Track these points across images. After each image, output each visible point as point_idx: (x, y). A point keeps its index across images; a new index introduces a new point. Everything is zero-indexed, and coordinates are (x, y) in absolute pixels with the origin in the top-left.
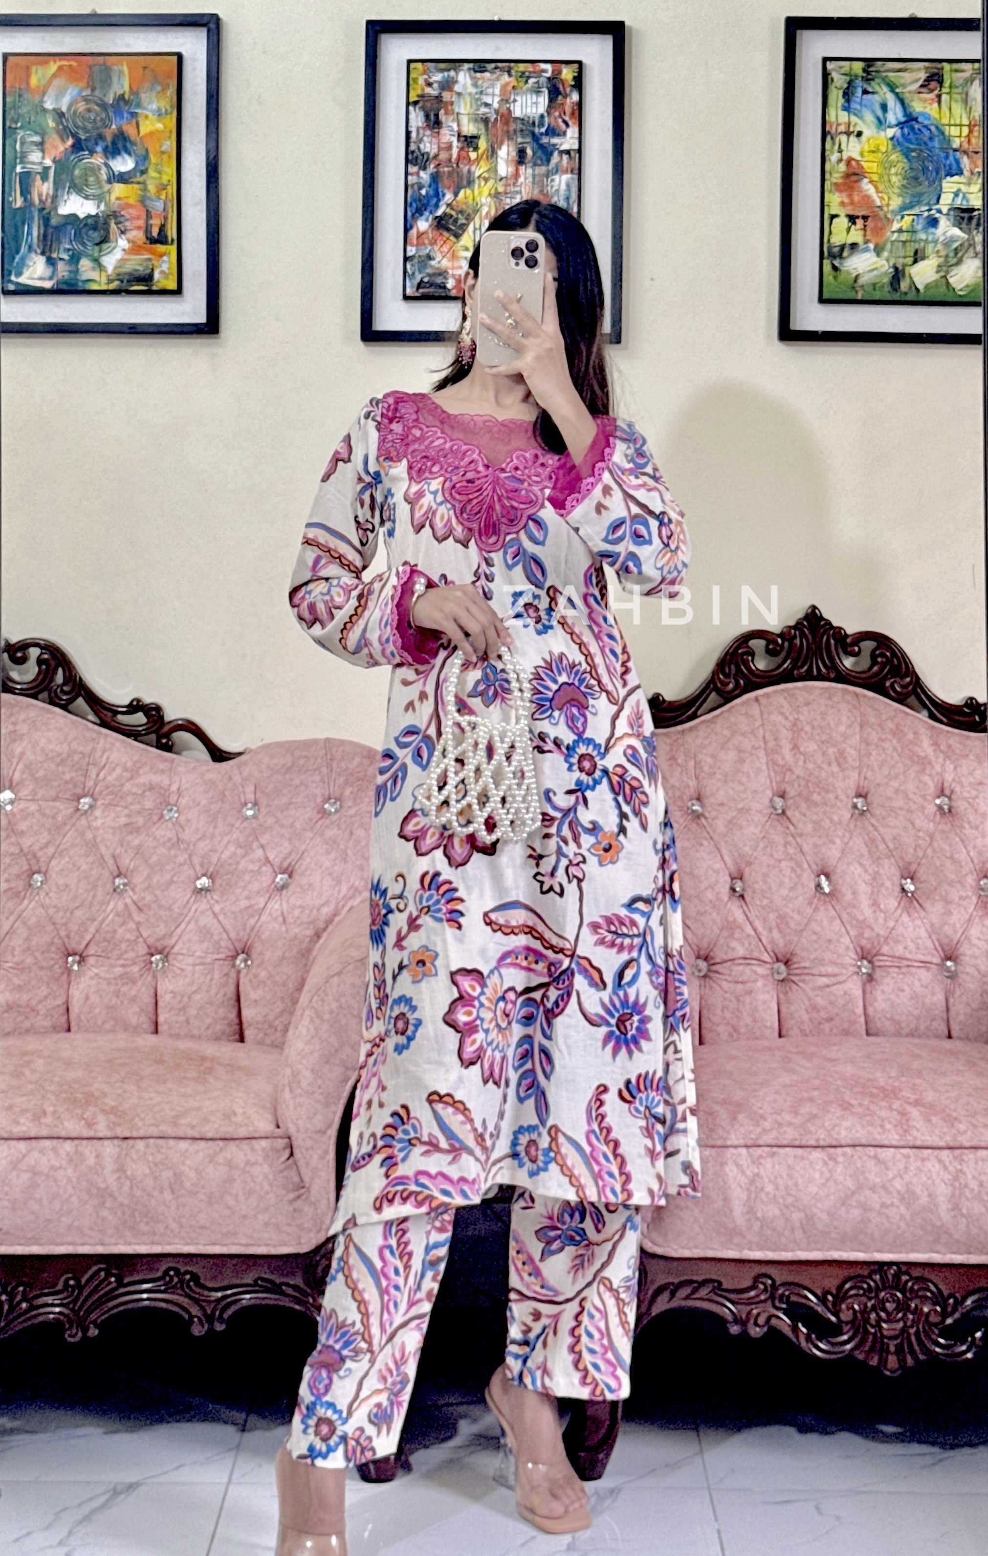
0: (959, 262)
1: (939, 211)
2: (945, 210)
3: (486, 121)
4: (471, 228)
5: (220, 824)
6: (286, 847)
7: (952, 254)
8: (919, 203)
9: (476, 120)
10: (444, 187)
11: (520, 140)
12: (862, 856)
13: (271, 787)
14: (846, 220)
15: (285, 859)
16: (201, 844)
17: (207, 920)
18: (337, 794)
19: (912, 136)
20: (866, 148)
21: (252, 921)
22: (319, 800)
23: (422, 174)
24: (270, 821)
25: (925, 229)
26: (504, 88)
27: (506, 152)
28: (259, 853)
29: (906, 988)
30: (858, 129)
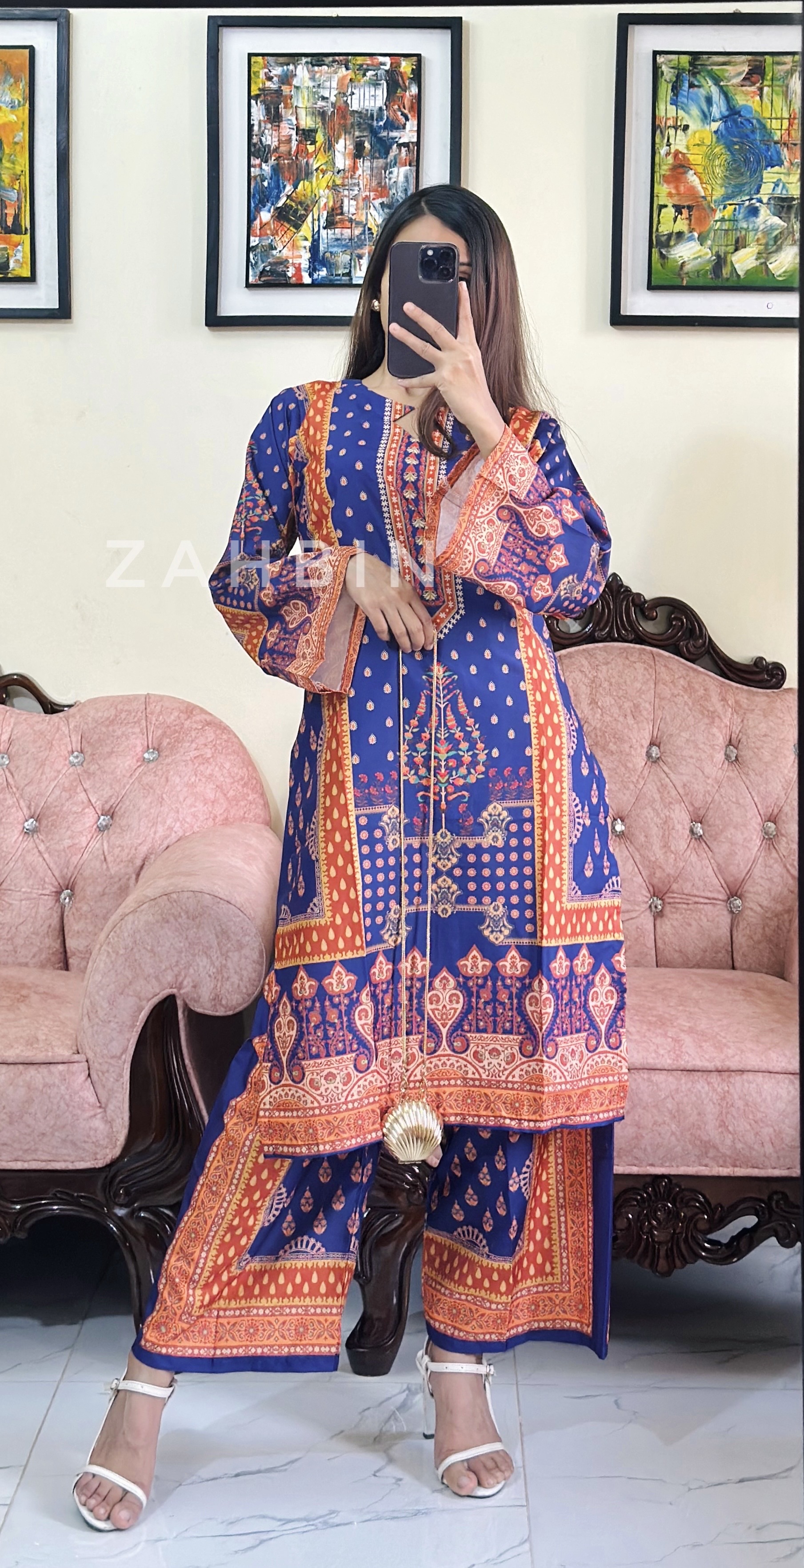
0: (779, 249)
1: (760, 201)
2: (765, 200)
3: (322, 114)
4: (309, 219)
5: (47, 769)
6: (107, 792)
7: (772, 243)
8: (740, 193)
9: (313, 113)
10: (284, 178)
11: (357, 134)
12: (654, 801)
13: (96, 737)
14: (673, 210)
15: (106, 802)
16: (28, 789)
17: (33, 858)
18: (156, 746)
19: (734, 129)
20: (692, 142)
21: (75, 860)
22: (139, 749)
23: (264, 165)
24: (93, 768)
25: (746, 218)
26: (341, 81)
27: (343, 146)
28: (82, 796)
29: (694, 923)
30: (684, 123)
